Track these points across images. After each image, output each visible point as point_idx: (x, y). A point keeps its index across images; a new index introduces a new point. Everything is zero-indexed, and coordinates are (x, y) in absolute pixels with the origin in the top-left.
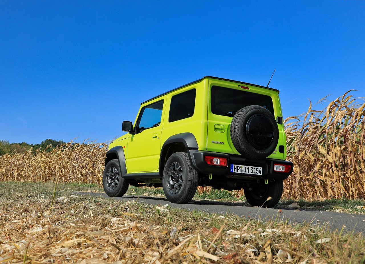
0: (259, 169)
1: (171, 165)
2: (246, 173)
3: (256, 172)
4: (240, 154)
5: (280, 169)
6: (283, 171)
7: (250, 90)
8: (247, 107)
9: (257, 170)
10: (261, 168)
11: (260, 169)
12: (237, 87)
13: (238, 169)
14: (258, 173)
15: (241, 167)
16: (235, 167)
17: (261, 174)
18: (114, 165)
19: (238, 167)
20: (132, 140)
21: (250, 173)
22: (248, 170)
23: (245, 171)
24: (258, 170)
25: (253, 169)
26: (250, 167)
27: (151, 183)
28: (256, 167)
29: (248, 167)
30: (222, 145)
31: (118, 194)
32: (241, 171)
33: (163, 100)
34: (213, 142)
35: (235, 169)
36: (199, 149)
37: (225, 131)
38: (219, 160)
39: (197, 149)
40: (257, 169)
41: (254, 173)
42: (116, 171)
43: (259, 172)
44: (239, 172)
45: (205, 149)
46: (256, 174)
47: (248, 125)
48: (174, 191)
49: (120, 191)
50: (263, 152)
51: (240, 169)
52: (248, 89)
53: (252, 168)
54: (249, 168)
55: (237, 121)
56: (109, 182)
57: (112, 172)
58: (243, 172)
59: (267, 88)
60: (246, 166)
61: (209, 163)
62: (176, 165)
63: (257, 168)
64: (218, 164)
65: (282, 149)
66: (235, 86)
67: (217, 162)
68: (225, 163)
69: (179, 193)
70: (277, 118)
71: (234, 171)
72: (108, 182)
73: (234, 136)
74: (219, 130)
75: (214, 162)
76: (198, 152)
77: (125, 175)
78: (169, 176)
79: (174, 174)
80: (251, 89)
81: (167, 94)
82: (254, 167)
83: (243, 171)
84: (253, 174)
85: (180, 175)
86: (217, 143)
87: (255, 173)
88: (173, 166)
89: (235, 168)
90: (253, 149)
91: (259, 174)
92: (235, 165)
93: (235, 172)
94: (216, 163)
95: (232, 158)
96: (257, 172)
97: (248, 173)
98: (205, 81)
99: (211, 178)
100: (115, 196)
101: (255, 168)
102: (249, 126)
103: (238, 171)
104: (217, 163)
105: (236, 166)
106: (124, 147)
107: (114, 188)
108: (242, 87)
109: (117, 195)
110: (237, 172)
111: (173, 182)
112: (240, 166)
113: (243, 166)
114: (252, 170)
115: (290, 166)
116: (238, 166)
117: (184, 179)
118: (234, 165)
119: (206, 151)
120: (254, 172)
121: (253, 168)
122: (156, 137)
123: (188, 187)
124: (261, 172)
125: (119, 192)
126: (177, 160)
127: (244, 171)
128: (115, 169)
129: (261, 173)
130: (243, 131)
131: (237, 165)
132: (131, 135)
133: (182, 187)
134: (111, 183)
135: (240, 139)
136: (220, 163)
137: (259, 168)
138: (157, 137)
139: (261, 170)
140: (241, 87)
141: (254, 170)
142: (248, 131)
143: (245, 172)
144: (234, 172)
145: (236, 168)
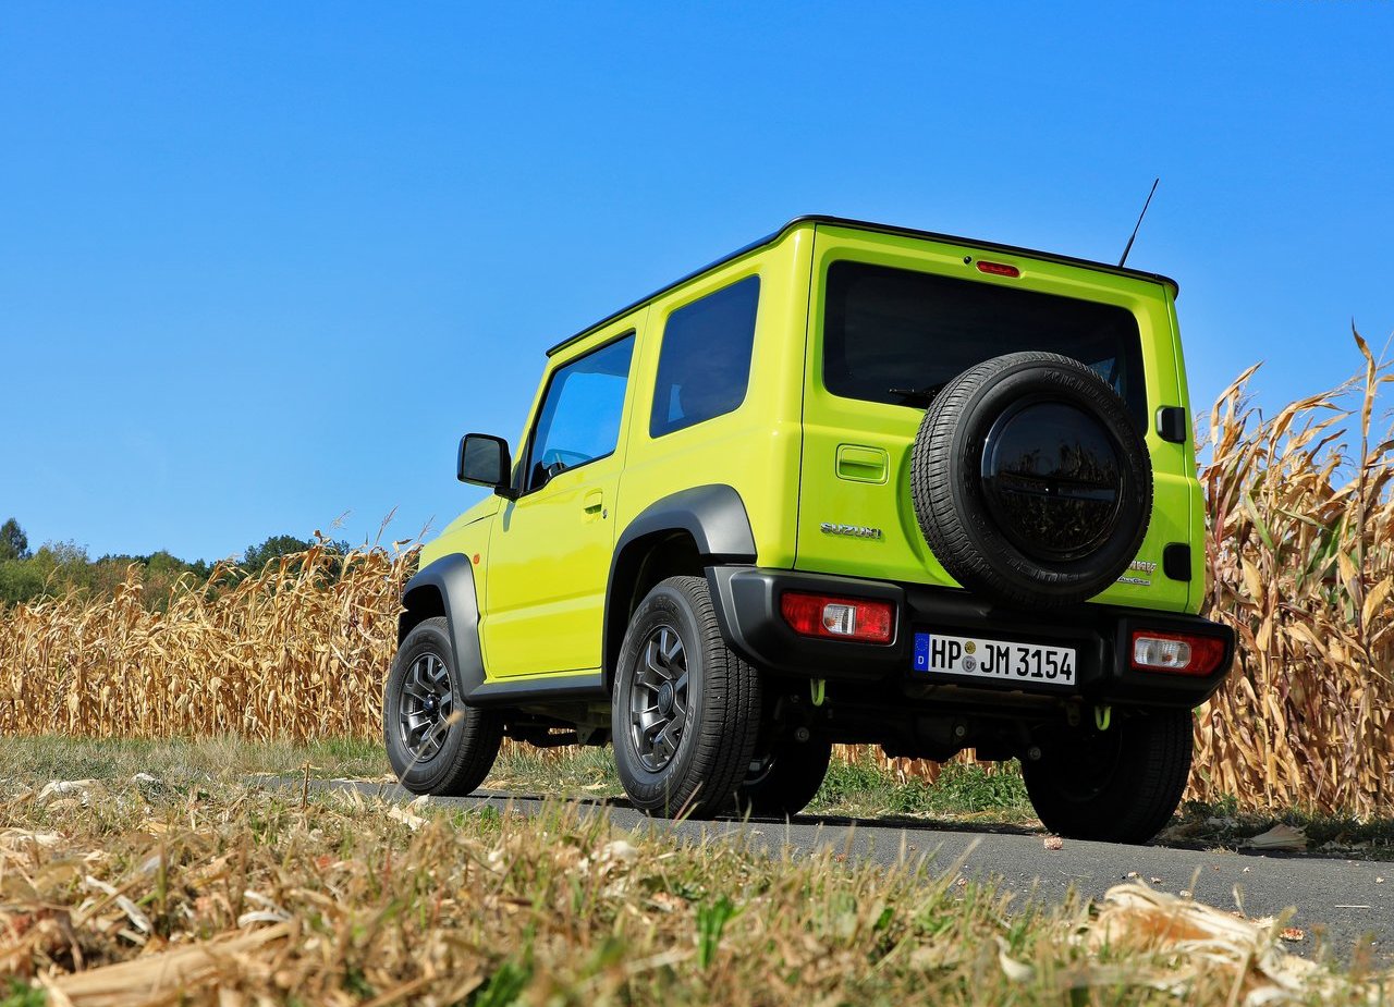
0: (1059, 659)
1: (648, 639)
2: (993, 674)
3: (1043, 672)
4: (960, 586)
5: (1167, 658)
6: (1182, 665)
7: (1025, 278)
8: (989, 364)
9: (1048, 662)
10: (1072, 653)
11: (1066, 655)
12: (959, 267)
13: (955, 654)
14: (1054, 676)
15: (970, 648)
16: (939, 648)
17: (1072, 681)
18: (431, 643)
19: (955, 648)
20: (506, 527)
21: (1013, 675)
22: (1003, 663)
23: (987, 666)
24: (1055, 663)
25: (1029, 658)
26: (1014, 646)
27: (596, 726)
28: (1044, 649)
29: (1003, 645)
30: (869, 544)
31: (448, 780)
32: (970, 665)
33: (631, 333)
34: (827, 530)
35: (939, 657)
36: (760, 563)
37: (888, 476)
38: (851, 611)
39: (750, 559)
40: (1052, 658)
41: (1033, 675)
42: (443, 672)
43: (1062, 672)
44: (958, 668)
45: (786, 559)
46: (1045, 679)
47: (991, 445)
48: (654, 762)
49: (456, 767)
50: (1065, 575)
51: (961, 658)
52: (1014, 272)
53: (1027, 651)
54: (1008, 648)
55: (940, 429)
56: (414, 723)
57: (424, 676)
58: (978, 672)
59: (1119, 270)
60: (995, 643)
61: (804, 626)
62: (665, 635)
63: (1049, 653)
64: (849, 631)
65: (1177, 562)
66: (948, 262)
67: (841, 620)
68: (881, 627)
69: (673, 768)
70: (1160, 413)
71: (934, 665)
72: (407, 724)
73: (926, 497)
74: (854, 470)
75: (830, 623)
76: (754, 572)
77: (477, 691)
78: (641, 687)
79: (659, 681)
80: (1031, 277)
81: (649, 304)
82: (1033, 648)
83: (979, 666)
84: (1028, 678)
85: (679, 685)
86: (846, 533)
87: (1039, 674)
88: (653, 641)
89: (935, 652)
90: (1019, 563)
91: (1061, 679)
92: (939, 638)
93: (938, 669)
94: (837, 628)
95: (918, 604)
96: (1052, 673)
97: (1002, 675)
98: (800, 237)
99: (819, 697)
100: (438, 789)
101: (1038, 653)
102: (996, 447)
103: (950, 667)
104: (845, 627)
105: (944, 642)
106: (477, 558)
107: (432, 755)
108: (985, 266)
109: (443, 785)
110: (946, 670)
111: (655, 719)
112: (963, 641)
113: (980, 644)
114: (1023, 660)
115: (1217, 645)
116: (951, 643)
117: (692, 701)
118: (932, 637)
119: (793, 570)
120: (1033, 668)
121: (1031, 652)
122: (598, 508)
123: (706, 739)
124: (1073, 669)
125: (453, 773)
126: (666, 614)
127: (983, 664)
128: (436, 662)
129: (1073, 677)
130: (967, 478)
131: (948, 639)
132: (506, 501)
133: (684, 741)
134: (421, 731)
135: (951, 513)
136: (857, 625)
137: (1061, 651)
138: (600, 506)
139: (1072, 660)
140: (980, 264)
141: (1033, 663)
142: (992, 474)
143: (990, 670)
144: (931, 669)
145: (942, 653)
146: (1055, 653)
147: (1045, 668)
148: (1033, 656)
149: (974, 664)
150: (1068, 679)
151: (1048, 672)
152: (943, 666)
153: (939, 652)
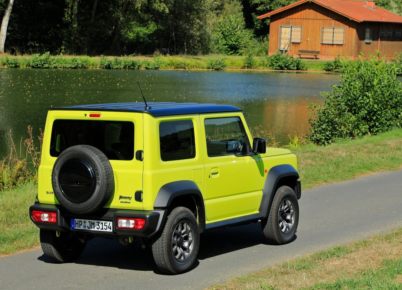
0: (108, 224)
2: (91, 229)
9: (105, 225)
10: (111, 223)
13: (81, 224)
15: (85, 222)
16: (77, 223)
21: (96, 229)
22: (93, 226)
24: (107, 226)
26: (96, 221)
29: (93, 221)
32: (85, 227)
34: (47, 193)
35: (77, 225)
40: (106, 224)
41: (101, 229)
43: (109, 228)
44: (82, 228)
46: (104, 230)
51: (83, 225)
52: (99, 116)
53: (99, 223)
58: (87, 229)
60: (91, 221)
63: (105, 223)
71: (76, 227)
84: (100, 230)
86: (52, 193)
87: (102, 229)
89: (76, 224)
91: (108, 230)
97: (93, 229)
101: (102, 223)
103: (80, 227)
105: (78, 221)
108: (92, 115)
112: (83, 220)
113: (87, 221)
114: (98, 225)
116: (80, 221)
118: (75, 220)
120: (101, 227)
124: (112, 227)
127: (88, 226)
129: (112, 229)
139: (111, 225)
145: (78, 224)
146: (107, 223)
147: (104, 227)
148: (101, 224)
149: (86, 226)
150: (110, 230)
151: (105, 228)
152: (78, 227)
153: (77, 224)
